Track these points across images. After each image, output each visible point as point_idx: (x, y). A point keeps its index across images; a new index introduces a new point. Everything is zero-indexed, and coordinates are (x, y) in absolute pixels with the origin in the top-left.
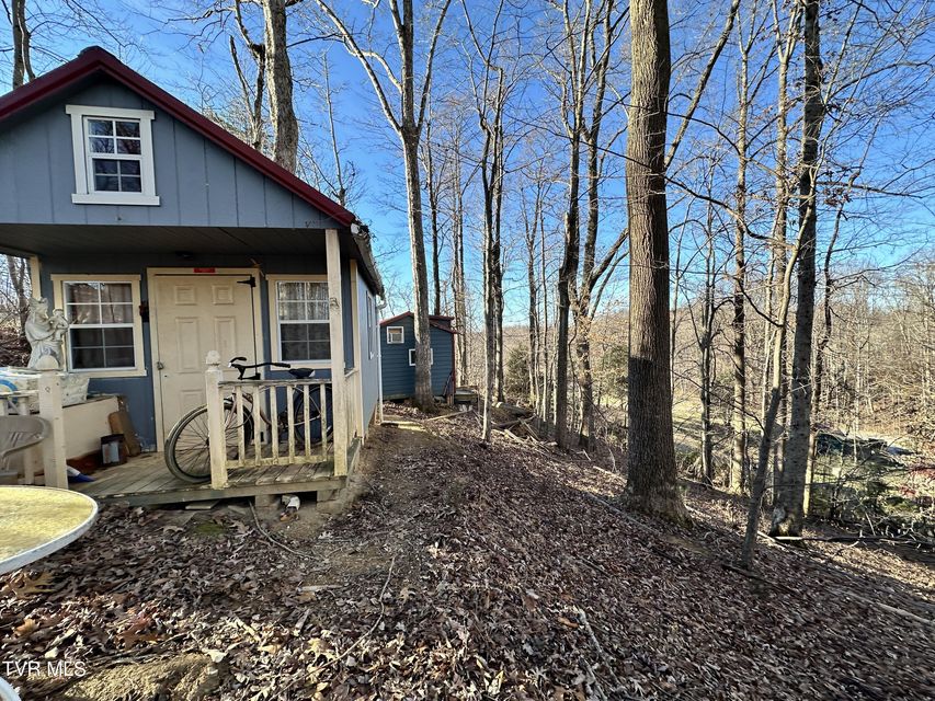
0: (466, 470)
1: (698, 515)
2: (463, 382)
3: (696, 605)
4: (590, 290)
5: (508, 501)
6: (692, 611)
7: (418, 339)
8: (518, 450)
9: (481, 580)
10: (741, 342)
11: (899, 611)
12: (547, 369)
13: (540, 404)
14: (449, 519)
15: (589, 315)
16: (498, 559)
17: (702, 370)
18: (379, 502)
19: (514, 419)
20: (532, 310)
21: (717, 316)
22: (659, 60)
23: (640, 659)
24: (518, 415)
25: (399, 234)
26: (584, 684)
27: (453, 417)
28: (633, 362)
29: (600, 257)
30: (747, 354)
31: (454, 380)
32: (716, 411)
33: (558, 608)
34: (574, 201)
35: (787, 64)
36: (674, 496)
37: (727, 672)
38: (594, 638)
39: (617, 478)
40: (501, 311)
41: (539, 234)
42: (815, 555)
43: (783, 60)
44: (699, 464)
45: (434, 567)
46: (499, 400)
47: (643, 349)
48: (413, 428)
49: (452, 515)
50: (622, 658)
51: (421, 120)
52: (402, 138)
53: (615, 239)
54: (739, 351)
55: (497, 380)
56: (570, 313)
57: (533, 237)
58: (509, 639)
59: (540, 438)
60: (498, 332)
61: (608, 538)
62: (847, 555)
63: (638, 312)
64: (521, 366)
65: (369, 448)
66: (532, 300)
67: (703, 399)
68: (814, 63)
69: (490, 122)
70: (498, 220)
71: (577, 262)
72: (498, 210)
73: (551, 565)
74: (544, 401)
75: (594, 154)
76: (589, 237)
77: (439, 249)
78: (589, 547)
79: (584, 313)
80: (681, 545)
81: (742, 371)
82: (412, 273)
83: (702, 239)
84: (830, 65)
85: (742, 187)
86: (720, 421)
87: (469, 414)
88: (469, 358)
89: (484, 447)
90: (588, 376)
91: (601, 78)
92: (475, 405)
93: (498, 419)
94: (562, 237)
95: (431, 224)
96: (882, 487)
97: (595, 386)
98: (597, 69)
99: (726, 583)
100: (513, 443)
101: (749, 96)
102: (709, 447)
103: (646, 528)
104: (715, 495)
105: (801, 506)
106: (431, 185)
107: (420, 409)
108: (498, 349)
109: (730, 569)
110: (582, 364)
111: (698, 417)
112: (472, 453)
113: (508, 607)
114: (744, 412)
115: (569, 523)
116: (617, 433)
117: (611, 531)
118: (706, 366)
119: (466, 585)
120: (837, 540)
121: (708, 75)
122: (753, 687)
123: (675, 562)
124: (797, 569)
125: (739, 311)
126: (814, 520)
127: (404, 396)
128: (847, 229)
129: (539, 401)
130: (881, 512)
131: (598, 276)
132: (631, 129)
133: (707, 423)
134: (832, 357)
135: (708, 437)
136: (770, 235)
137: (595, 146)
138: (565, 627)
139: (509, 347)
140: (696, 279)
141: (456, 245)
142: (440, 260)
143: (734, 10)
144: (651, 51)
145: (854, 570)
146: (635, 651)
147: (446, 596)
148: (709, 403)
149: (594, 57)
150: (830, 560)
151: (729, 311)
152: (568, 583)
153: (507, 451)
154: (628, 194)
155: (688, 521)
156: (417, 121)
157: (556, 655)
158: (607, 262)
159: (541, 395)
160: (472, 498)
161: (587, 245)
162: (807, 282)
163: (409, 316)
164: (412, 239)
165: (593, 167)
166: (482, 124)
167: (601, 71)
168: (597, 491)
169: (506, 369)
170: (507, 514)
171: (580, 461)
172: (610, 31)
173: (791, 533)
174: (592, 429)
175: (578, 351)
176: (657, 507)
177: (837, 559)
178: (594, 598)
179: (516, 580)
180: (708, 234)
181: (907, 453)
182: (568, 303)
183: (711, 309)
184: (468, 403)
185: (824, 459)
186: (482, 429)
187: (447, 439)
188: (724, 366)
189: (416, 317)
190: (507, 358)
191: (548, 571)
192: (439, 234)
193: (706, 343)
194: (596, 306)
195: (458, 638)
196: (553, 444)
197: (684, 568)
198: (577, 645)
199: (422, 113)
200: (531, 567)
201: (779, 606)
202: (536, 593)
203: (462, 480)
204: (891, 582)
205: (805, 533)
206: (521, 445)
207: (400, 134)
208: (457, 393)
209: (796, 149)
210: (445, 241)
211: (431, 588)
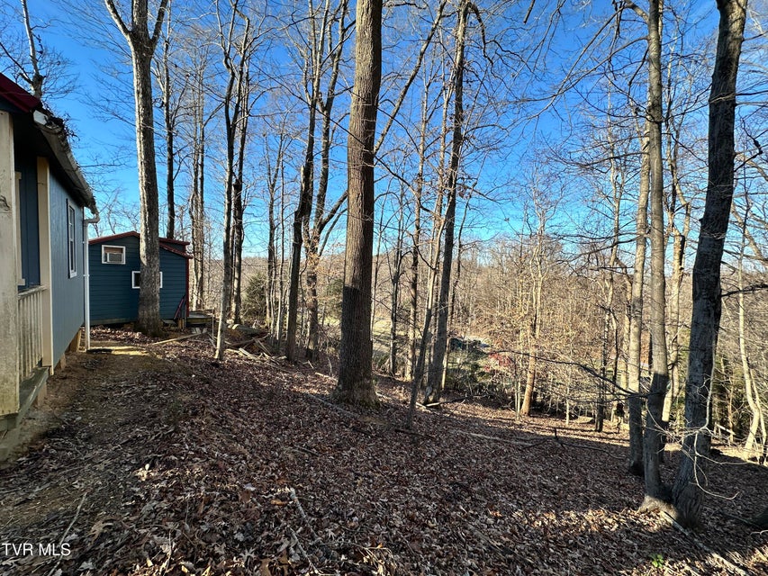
0: (192, 388)
1: (384, 399)
2: (199, 306)
3: (378, 461)
4: (320, 233)
5: (235, 412)
6: (374, 466)
7: (144, 261)
8: (251, 366)
9: (197, 490)
10: (415, 280)
11: (479, 435)
12: (281, 295)
13: (275, 325)
14: (168, 439)
15: (318, 253)
16: (218, 465)
17: (393, 298)
18: (73, 436)
19: (247, 338)
20: (270, 244)
21: (403, 262)
22: (373, 66)
23: (335, 512)
24: (253, 335)
25: (123, 147)
26: (288, 549)
27: (185, 340)
28: (346, 290)
29: (328, 207)
30: (419, 288)
31: (187, 304)
32: (400, 326)
33: (272, 492)
34: (310, 157)
35: (448, 103)
36: (369, 387)
37: (392, 501)
38: (301, 508)
39: (332, 379)
40: (241, 242)
41: (279, 181)
42: (445, 412)
43: (446, 100)
44: (388, 364)
45: (141, 491)
46: (235, 323)
47: (354, 281)
48: (132, 353)
49: (171, 433)
50: (322, 516)
51: (156, 32)
52: (130, 44)
53: (340, 195)
54: (414, 286)
55: (234, 305)
56: (303, 249)
57: (275, 181)
58: (222, 535)
59: (272, 353)
60: (237, 261)
61: (321, 426)
62: (460, 409)
63: (352, 253)
64: (258, 291)
65: (65, 378)
66: (271, 235)
67: (392, 318)
68: (459, 106)
69: (235, 64)
70: (241, 159)
71: (310, 208)
72: (242, 149)
73: (269, 458)
74: (278, 322)
75: (328, 123)
76: (320, 190)
77: (174, 173)
78: (305, 436)
79: (314, 250)
80: (372, 422)
81: (415, 299)
82: (139, 192)
83: (397, 207)
84: (466, 111)
85: (420, 175)
86: (402, 333)
87: (202, 336)
88: (206, 283)
89: (216, 365)
90: (315, 301)
91: (335, 64)
92: (210, 327)
93: (233, 339)
94: (299, 185)
95: (167, 146)
96: (477, 367)
97: (321, 309)
98: (333, 56)
99: (396, 441)
100: (247, 360)
101: (428, 117)
102: (395, 350)
103: (349, 414)
104: (396, 383)
105: (440, 383)
106: (167, 105)
107: (144, 333)
108: (236, 276)
109: (399, 431)
110: (311, 292)
111: (389, 331)
112: (203, 372)
113: (224, 506)
114: (415, 327)
115: (291, 420)
116: (335, 346)
117: (324, 421)
118: (395, 296)
119: (180, 498)
120: (455, 401)
121: (405, 93)
122: (406, 505)
123: (367, 434)
124: (435, 423)
125: (415, 259)
126: (446, 392)
127: (123, 320)
128: (471, 214)
129: (274, 323)
130: (476, 381)
131: (326, 223)
132: (353, 112)
133: (394, 334)
134: (460, 291)
135: (394, 344)
136: (434, 211)
137: (328, 119)
138: (277, 507)
139: (247, 276)
140: (392, 233)
141: (196, 173)
142: (175, 183)
143: (422, 54)
144: (369, 57)
145: (462, 417)
146: (332, 507)
147: (153, 515)
148: (396, 321)
149: (331, 46)
150: (452, 414)
151: (410, 257)
152: (284, 469)
153: (240, 367)
154: (349, 161)
155: (377, 404)
156: (151, 33)
157: (266, 533)
158: (334, 212)
159: (275, 317)
160: (195, 414)
161: (319, 196)
162: (450, 244)
163: (134, 237)
164: (140, 157)
165: (326, 134)
166: (226, 62)
167: (336, 60)
168: (316, 392)
169: (244, 295)
170: (232, 423)
171: (305, 370)
172: (344, 31)
173: (434, 401)
174: (316, 343)
175: (308, 281)
176: (358, 397)
177: (456, 412)
178: (304, 476)
179: (234, 479)
180: (401, 203)
181: (488, 346)
182: (301, 241)
183: (400, 256)
184: (202, 326)
185: (453, 354)
186: (215, 350)
187: (174, 360)
188: (405, 296)
189: (143, 237)
190: (245, 284)
191: (267, 464)
192: (176, 158)
193: (396, 280)
194: (324, 246)
195: (162, 553)
196: (283, 358)
197: (372, 437)
198: (285, 519)
199: (158, 26)
200: (251, 465)
201: (425, 448)
202: (253, 486)
203: (186, 398)
204: (478, 420)
205: (441, 400)
206: (255, 361)
207: (128, 38)
208: (191, 316)
209: (448, 158)
210: (183, 166)
211: (134, 513)
